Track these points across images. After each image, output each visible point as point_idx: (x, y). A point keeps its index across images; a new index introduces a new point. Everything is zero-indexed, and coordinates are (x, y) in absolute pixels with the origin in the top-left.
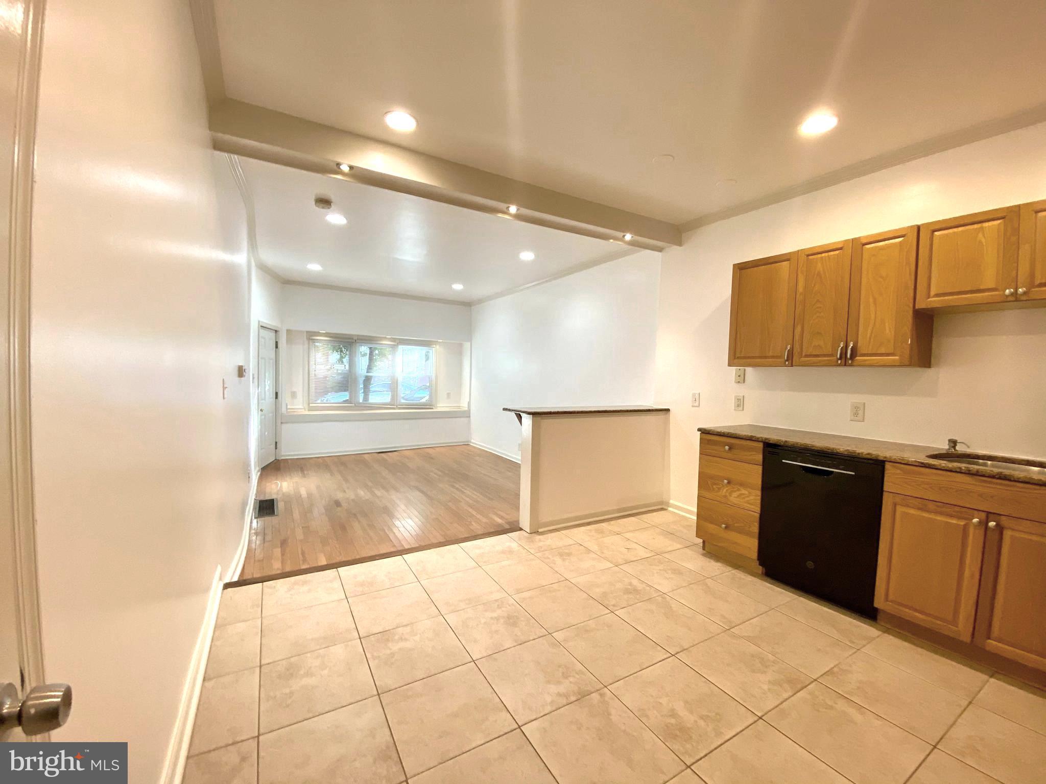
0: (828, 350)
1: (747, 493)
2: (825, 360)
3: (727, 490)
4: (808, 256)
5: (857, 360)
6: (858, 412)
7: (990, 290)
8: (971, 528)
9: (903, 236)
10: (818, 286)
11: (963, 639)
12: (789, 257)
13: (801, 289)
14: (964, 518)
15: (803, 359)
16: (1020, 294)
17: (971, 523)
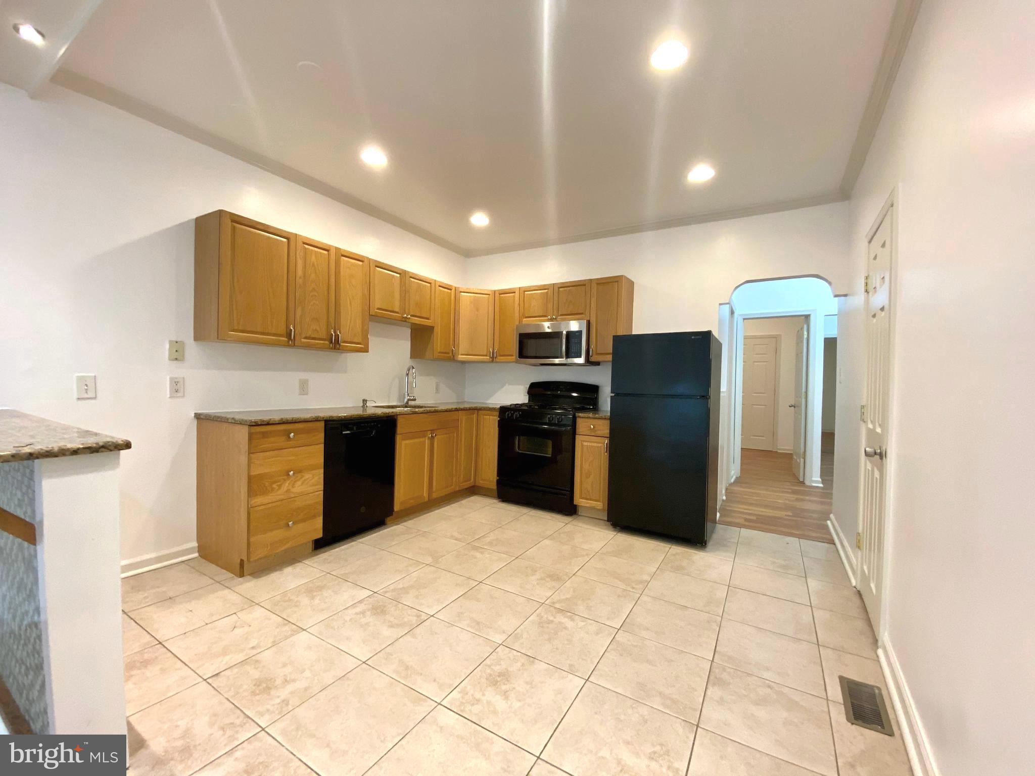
0: (324, 335)
1: (311, 476)
2: (321, 343)
3: (289, 484)
4: (304, 243)
5: (342, 345)
6: (304, 387)
7: (397, 313)
8: (427, 441)
9: (362, 261)
10: (313, 276)
11: (426, 501)
12: (289, 236)
13: (300, 272)
14: (424, 436)
15: (303, 340)
16: (407, 318)
17: (427, 438)
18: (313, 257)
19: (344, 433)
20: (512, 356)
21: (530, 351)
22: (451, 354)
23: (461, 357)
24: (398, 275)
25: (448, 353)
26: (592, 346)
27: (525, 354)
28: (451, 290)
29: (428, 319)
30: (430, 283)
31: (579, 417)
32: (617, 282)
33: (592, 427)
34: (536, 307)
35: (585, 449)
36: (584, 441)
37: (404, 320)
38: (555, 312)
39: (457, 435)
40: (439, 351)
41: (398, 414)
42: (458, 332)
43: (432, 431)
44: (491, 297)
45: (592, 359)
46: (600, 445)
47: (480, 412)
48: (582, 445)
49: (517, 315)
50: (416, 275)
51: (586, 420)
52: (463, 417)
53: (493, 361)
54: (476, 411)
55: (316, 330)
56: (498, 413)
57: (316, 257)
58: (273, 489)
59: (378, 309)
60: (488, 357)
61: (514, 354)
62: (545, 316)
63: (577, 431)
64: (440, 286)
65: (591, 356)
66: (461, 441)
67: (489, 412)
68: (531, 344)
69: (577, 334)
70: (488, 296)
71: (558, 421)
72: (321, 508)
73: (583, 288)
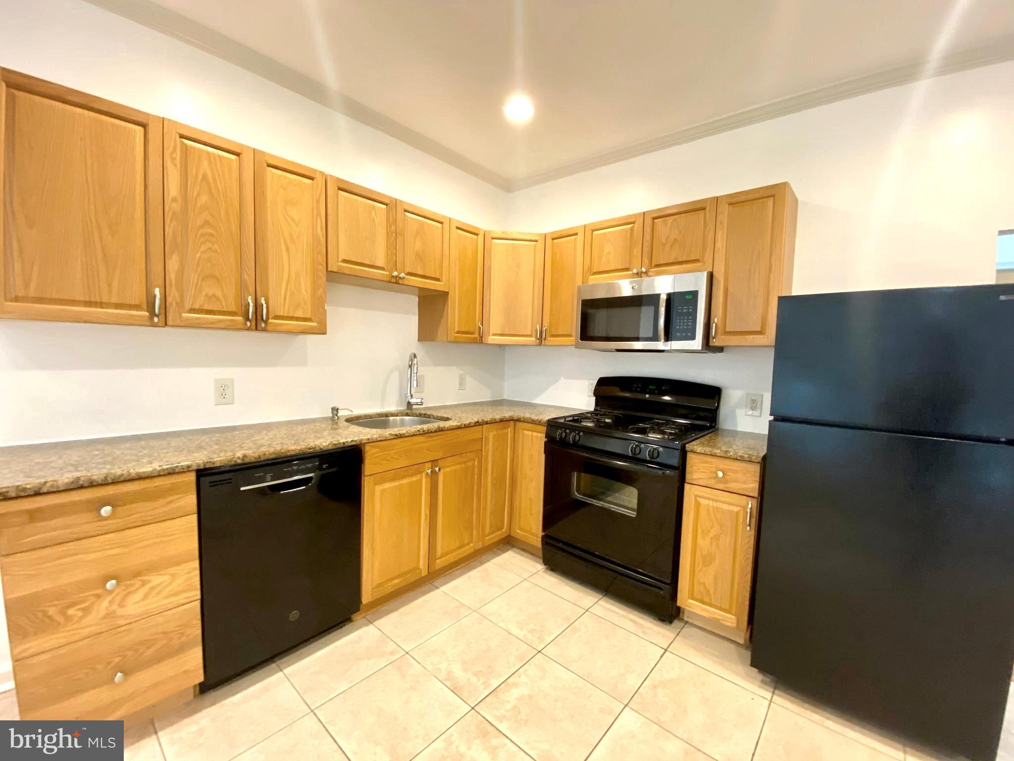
0: (230, 306)
1: (166, 578)
4: (182, 136)
5: (271, 323)
6: (224, 393)
7: (382, 269)
8: (424, 480)
9: (312, 179)
10: (204, 198)
11: (423, 575)
12: (145, 121)
13: (173, 190)
14: (420, 472)
15: (185, 315)
16: (400, 278)
17: (424, 474)
18: (205, 163)
19: (242, 489)
20: (570, 336)
21: (598, 328)
22: (476, 335)
23: (492, 339)
24: (384, 206)
25: (473, 333)
26: (716, 320)
27: (591, 333)
28: (477, 235)
29: (438, 280)
30: (442, 223)
31: (693, 451)
32: (773, 196)
33: (720, 474)
34: (611, 255)
35: (703, 512)
36: (700, 497)
37: (394, 280)
38: (646, 261)
39: (480, 463)
40: (456, 330)
41: (364, 442)
42: (488, 299)
43: (434, 462)
44: (540, 244)
45: (715, 342)
46: (736, 509)
47: (519, 424)
48: (698, 505)
49: (579, 269)
50: (416, 207)
51: (709, 459)
52: (491, 434)
53: (540, 344)
54: (512, 423)
55: (214, 296)
56: (544, 429)
57: (210, 162)
58: (68, 619)
59: (345, 261)
60: (533, 339)
61: (574, 334)
62: (627, 269)
63: (688, 477)
64: (458, 228)
65: (714, 338)
66: (486, 470)
67: (530, 425)
68: (601, 317)
69: (687, 297)
70: (534, 243)
71: (652, 457)
72: (196, 631)
73: (702, 213)
